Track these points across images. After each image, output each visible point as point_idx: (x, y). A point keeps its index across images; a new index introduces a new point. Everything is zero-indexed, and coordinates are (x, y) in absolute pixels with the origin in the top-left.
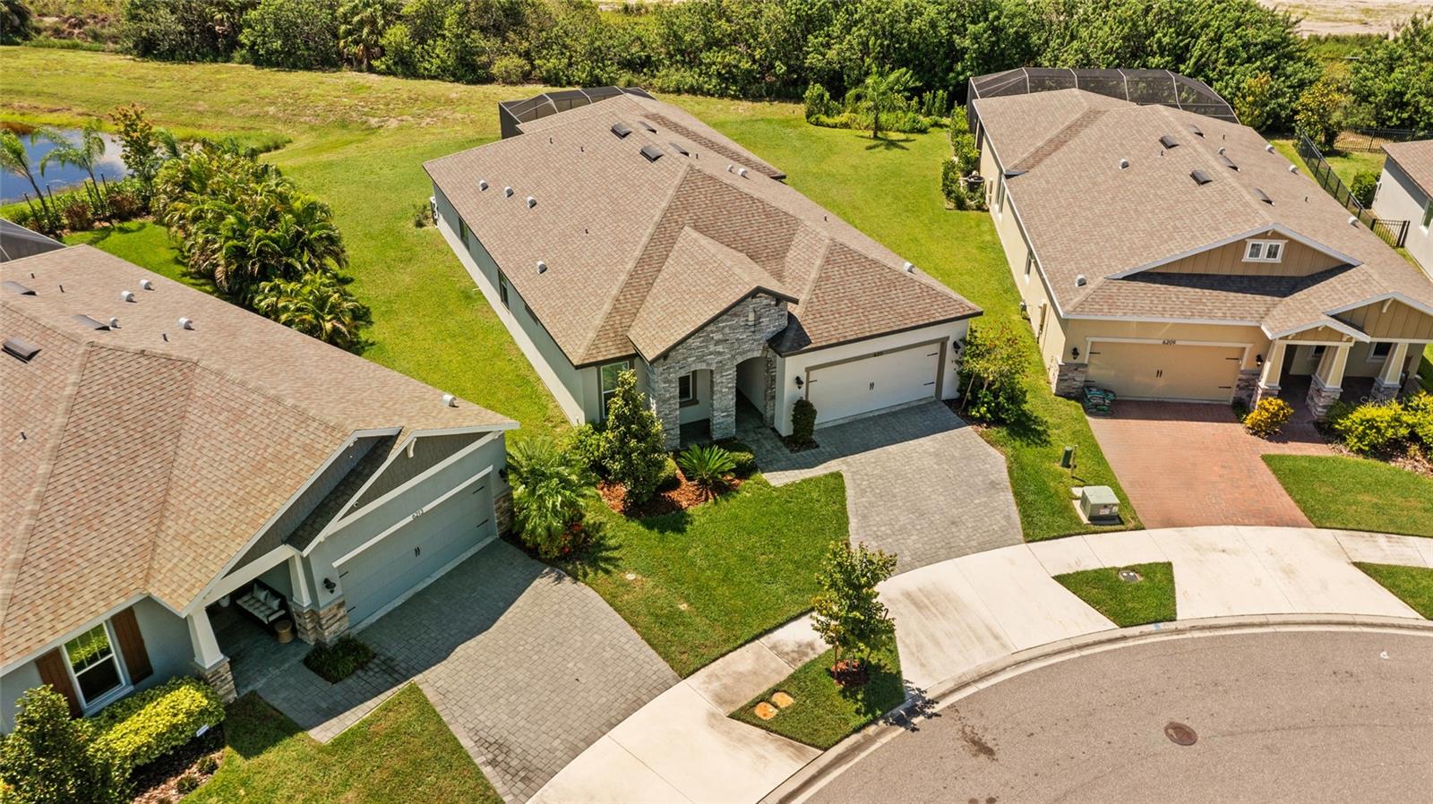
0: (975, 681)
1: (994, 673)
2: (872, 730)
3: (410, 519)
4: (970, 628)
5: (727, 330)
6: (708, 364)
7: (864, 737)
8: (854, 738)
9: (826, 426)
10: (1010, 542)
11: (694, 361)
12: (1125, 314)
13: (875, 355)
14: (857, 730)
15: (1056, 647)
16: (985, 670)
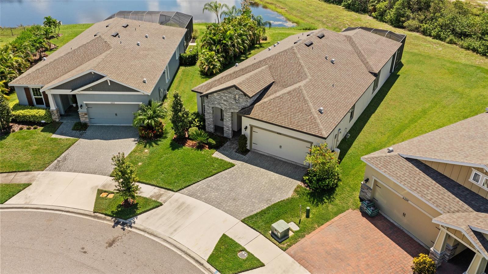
0: (148, 233)
1: (155, 236)
2: (110, 218)
3: (110, 103)
4: (176, 222)
5: (228, 97)
6: (221, 107)
7: (104, 218)
8: (103, 216)
9: (259, 152)
10: (237, 217)
11: (216, 104)
12: (385, 172)
13: (278, 133)
14: (106, 215)
15: (181, 247)
16: (155, 234)
